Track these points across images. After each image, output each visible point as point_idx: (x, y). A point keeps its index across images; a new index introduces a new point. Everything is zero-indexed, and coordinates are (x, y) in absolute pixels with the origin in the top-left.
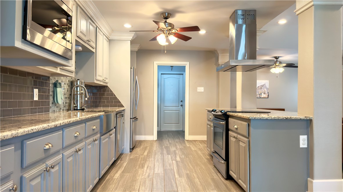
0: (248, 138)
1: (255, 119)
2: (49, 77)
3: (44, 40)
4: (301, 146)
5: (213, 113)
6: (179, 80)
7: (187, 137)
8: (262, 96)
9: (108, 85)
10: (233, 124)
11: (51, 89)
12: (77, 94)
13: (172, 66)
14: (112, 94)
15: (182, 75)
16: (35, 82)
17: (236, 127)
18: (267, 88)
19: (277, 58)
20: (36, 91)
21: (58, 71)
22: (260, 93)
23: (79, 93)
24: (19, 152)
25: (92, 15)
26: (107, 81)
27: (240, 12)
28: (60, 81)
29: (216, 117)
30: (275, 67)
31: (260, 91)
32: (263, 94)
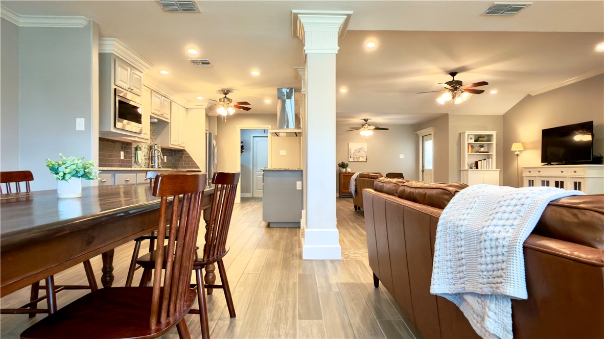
2: (131, 143)
3: (124, 125)
4: (298, 189)
8: (360, 160)
9: (185, 149)
11: (133, 152)
12: (155, 156)
14: (189, 157)
16: (122, 146)
18: (364, 151)
19: (366, 120)
20: (122, 153)
21: (136, 139)
22: (358, 157)
23: (156, 155)
24: (113, 178)
25: (165, 94)
26: (183, 145)
27: (283, 90)
28: (140, 146)
30: (364, 130)
31: (358, 155)
32: (361, 158)
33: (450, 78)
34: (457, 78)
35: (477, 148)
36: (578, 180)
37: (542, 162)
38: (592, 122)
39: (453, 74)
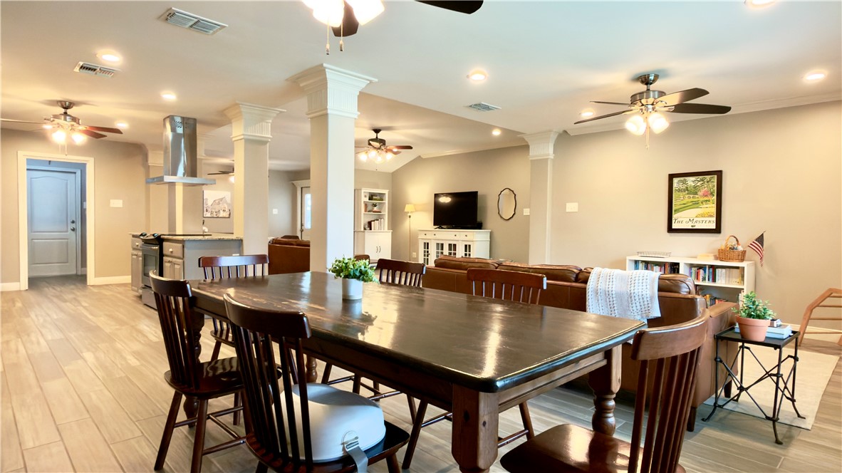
0: (182, 259)
1: (189, 240)
5: (142, 237)
6: (67, 184)
7: (92, 279)
8: (221, 216)
10: (168, 248)
13: (50, 161)
15: (73, 175)
17: (171, 250)
18: (227, 203)
22: (217, 210)
27: (178, 120)
29: (147, 242)
31: (217, 208)
32: (221, 212)
33: (373, 135)
34: (381, 135)
35: (370, 208)
36: (468, 243)
37: (435, 225)
38: (477, 192)
39: (377, 131)
